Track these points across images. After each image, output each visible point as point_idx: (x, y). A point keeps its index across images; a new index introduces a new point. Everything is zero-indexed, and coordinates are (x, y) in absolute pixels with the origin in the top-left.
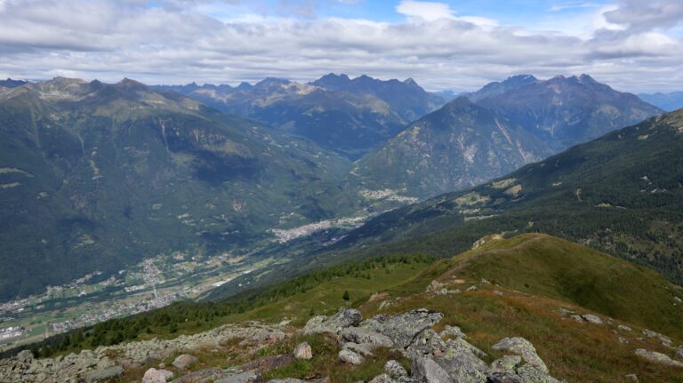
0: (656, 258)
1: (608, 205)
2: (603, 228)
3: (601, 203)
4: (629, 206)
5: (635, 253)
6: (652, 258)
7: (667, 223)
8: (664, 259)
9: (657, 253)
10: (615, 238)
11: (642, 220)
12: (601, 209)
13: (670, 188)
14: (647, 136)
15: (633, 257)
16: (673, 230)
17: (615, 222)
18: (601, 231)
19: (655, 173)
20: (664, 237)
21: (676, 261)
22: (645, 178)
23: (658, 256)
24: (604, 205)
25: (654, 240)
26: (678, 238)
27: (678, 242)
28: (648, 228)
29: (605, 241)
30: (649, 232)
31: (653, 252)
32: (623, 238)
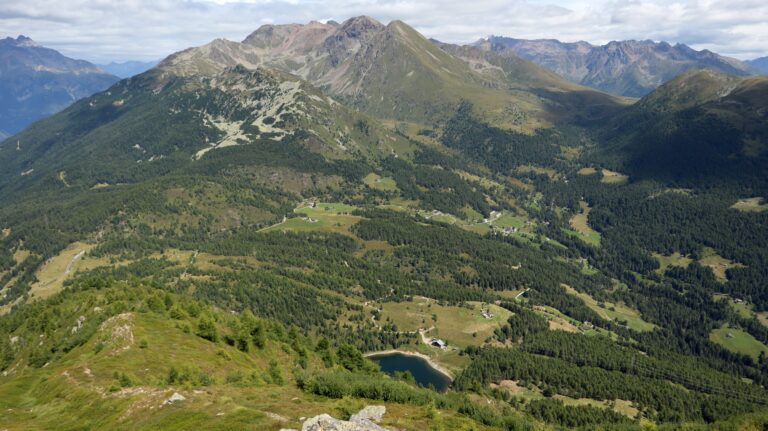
0: (184, 232)
1: (106, 185)
2: (115, 212)
3: (96, 184)
4: (131, 181)
5: (161, 232)
6: (180, 234)
7: (182, 189)
8: (192, 231)
9: (184, 225)
10: (133, 221)
11: (155, 191)
12: (99, 190)
13: (167, 154)
14: (122, 102)
15: (161, 237)
16: (191, 196)
17: (126, 201)
18: (113, 217)
19: (147, 140)
20: (185, 205)
21: (205, 229)
22: (137, 146)
23: (186, 229)
24: (100, 185)
25: (176, 212)
26: (198, 203)
27: (200, 208)
28: (166, 200)
29: (122, 228)
30: (167, 204)
31: (179, 226)
32: (142, 218)
